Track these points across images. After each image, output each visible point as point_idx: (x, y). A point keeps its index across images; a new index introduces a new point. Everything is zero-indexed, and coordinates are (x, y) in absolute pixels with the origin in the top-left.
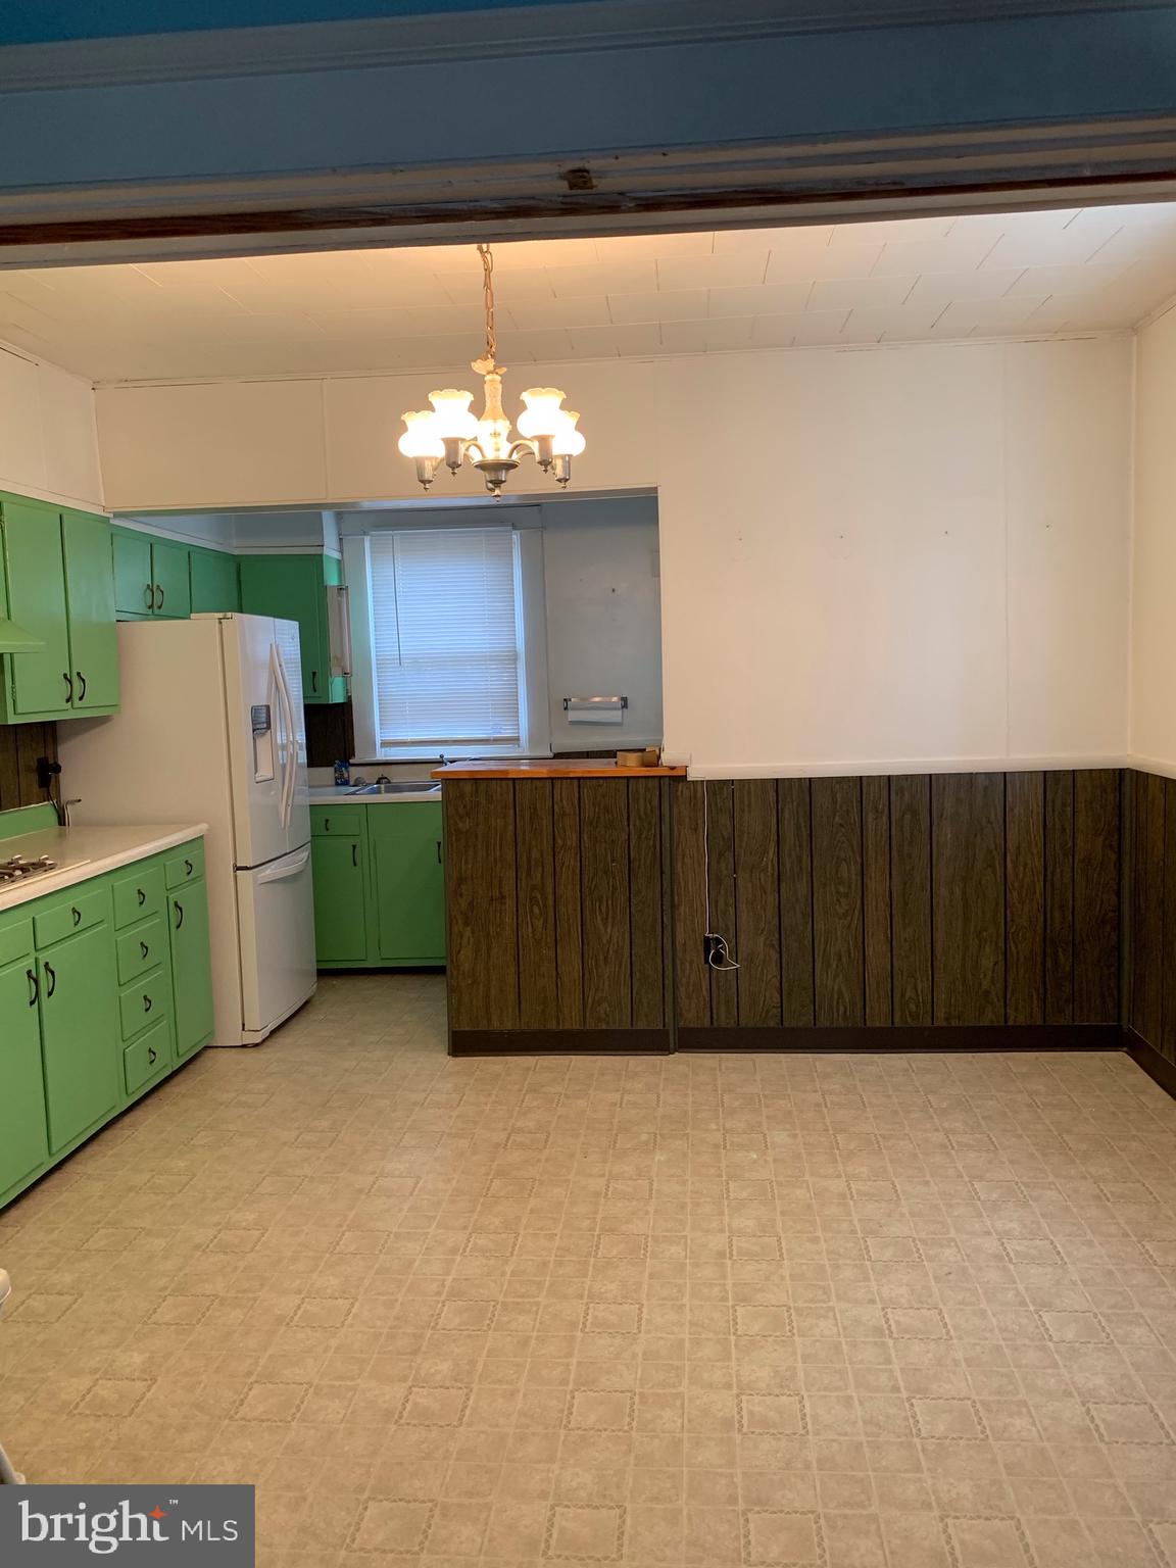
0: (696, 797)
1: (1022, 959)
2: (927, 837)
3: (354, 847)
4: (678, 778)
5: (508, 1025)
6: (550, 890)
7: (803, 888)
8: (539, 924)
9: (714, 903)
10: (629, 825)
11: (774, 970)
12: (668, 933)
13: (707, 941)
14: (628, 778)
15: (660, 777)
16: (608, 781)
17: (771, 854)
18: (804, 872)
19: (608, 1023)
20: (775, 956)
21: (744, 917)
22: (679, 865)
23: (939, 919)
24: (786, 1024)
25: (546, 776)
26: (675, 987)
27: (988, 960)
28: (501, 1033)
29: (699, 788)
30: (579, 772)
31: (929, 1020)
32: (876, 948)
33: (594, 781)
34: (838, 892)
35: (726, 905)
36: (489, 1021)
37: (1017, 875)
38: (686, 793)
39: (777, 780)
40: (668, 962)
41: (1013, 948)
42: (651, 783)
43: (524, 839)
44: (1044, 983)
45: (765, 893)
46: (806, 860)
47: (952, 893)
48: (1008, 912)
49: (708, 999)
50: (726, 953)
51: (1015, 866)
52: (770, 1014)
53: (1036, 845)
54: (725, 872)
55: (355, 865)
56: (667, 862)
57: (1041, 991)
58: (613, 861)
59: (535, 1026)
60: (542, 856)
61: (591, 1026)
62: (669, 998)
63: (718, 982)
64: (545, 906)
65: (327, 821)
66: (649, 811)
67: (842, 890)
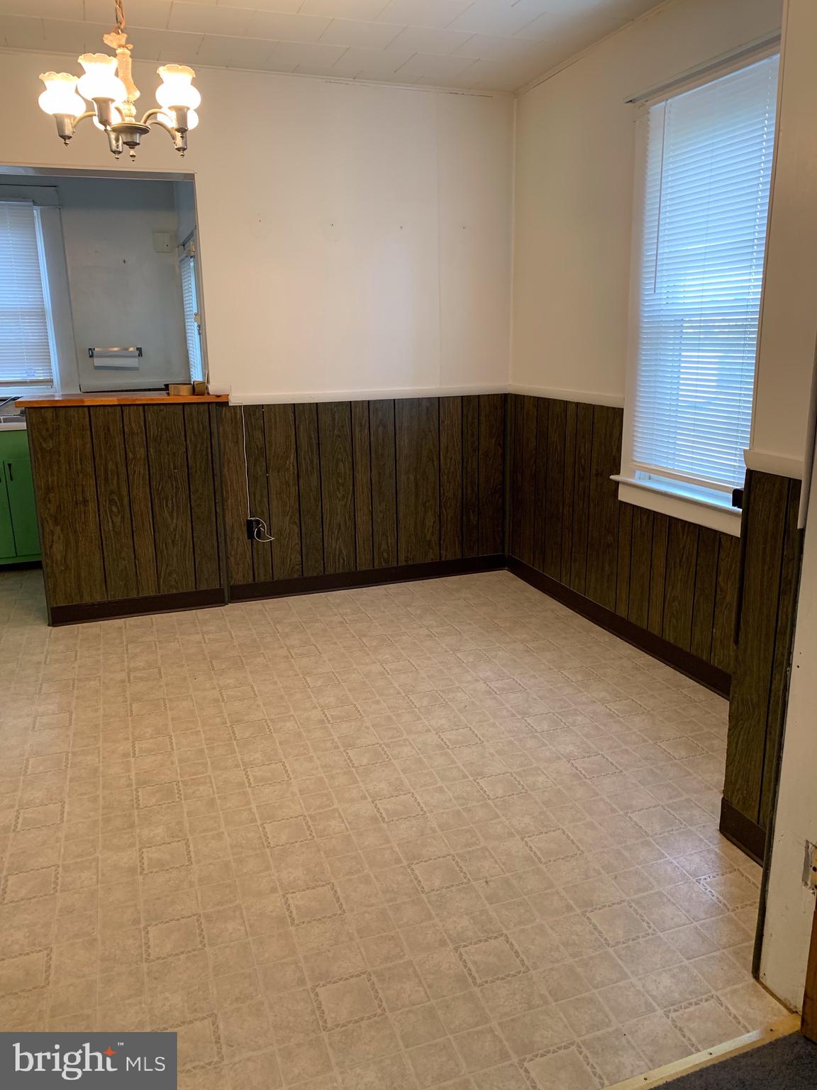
0: (235, 418)
1: (449, 518)
2: (393, 442)
4: (222, 404)
5: (98, 598)
6: (125, 493)
7: (314, 481)
8: (118, 520)
9: (252, 495)
10: (186, 441)
11: (297, 540)
12: (220, 520)
13: (249, 523)
14: (184, 404)
15: (209, 403)
16: (168, 406)
17: (292, 457)
18: (315, 470)
19: (177, 589)
20: (296, 530)
21: (274, 503)
22: (226, 470)
23: (401, 496)
24: (305, 575)
25: (116, 403)
26: (227, 558)
27: (430, 520)
28: (93, 605)
29: (238, 411)
30: (141, 401)
31: (396, 563)
32: (362, 518)
33: (156, 407)
34: (338, 482)
35: (262, 496)
36: (82, 597)
37: (446, 464)
38: (228, 414)
39: (294, 404)
40: (222, 539)
41: (444, 512)
42: (202, 408)
43: (101, 455)
44: (462, 533)
45: (289, 486)
46: (316, 461)
47: (408, 479)
48: (441, 489)
49: (250, 564)
50: (265, 529)
51: (445, 458)
52: (294, 570)
53: (457, 445)
54: (260, 473)
56: (217, 467)
57: (461, 537)
58: (175, 469)
59: (119, 597)
60: (117, 468)
61: (165, 591)
62: (223, 565)
63: (258, 551)
64: (122, 505)
66: (201, 430)
67: (340, 481)
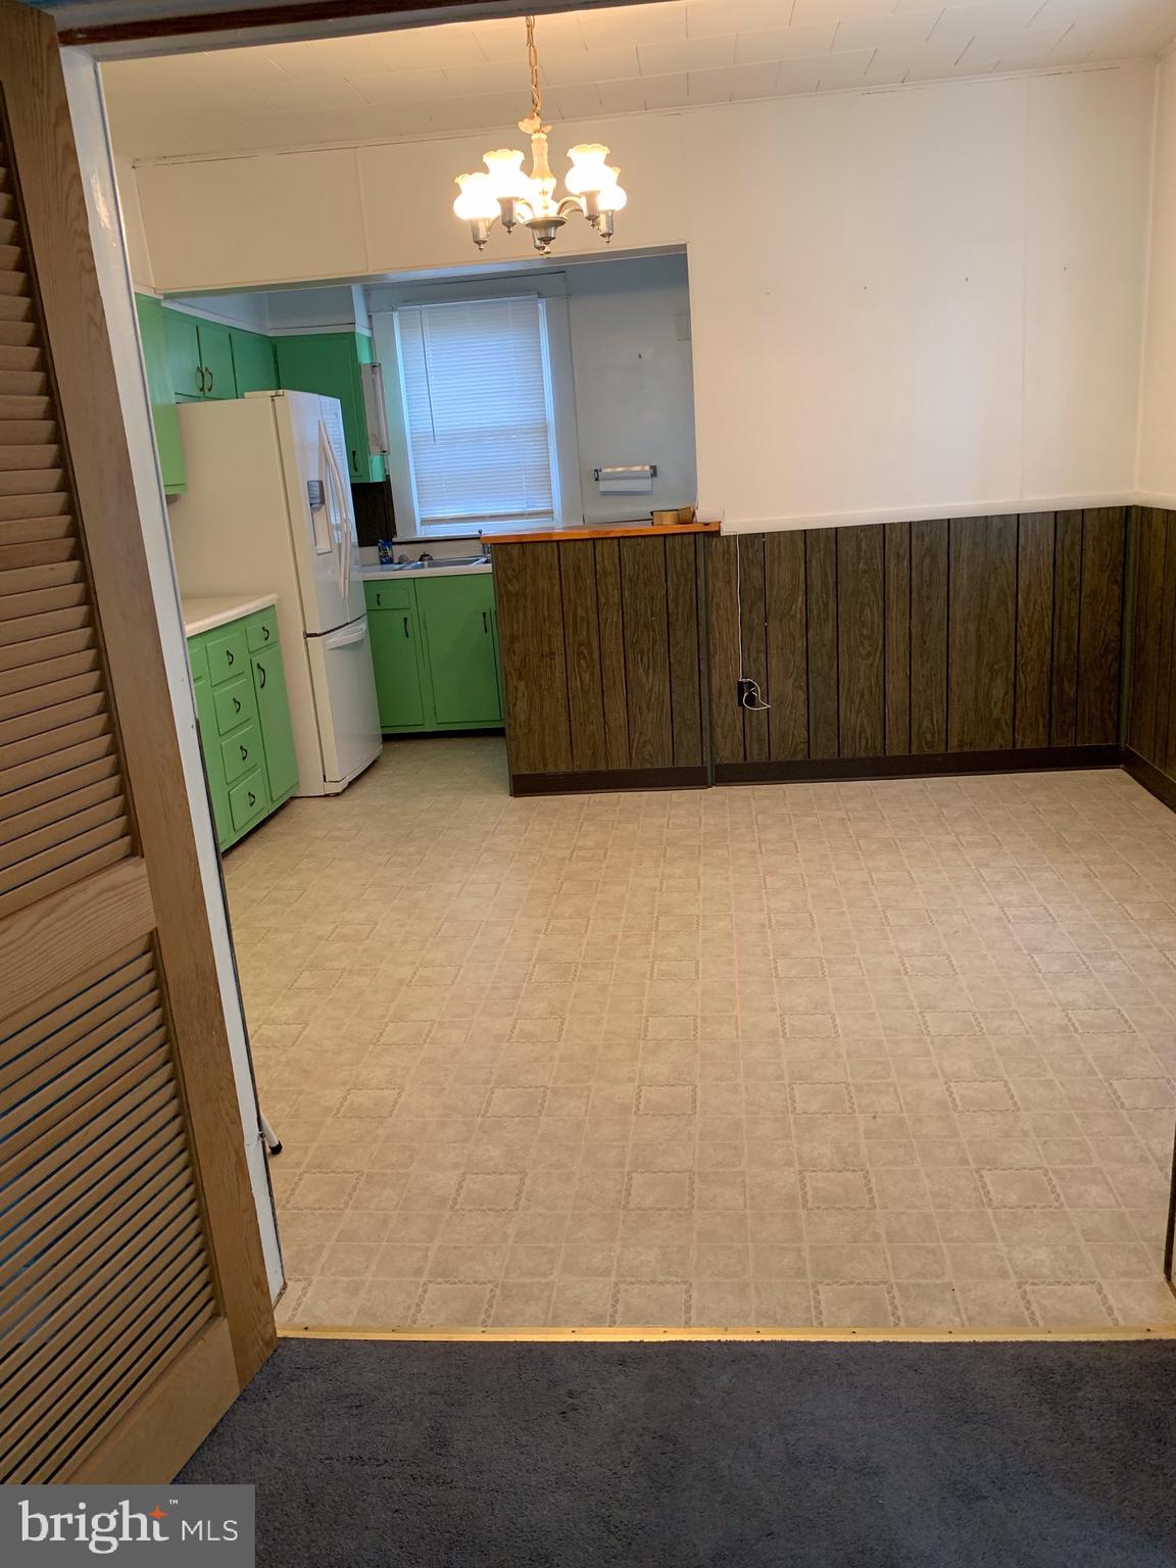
0: (728, 552)
1: (1030, 688)
2: (945, 578)
3: (406, 619)
4: (712, 534)
5: (563, 768)
6: (595, 644)
7: (829, 632)
8: (587, 676)
9: (746, 649)
10: (666, 581)
11: (802, 709)
12: (704, 682)
13: (740, 685)
14: (665, 536)
15: (695, 533)
16: (647, 539)
17: (800, 602)
18: (830, 615)
19: (651, 763)
20: (803, 696)
21: (774, 662)
22: (714, 617)
23: (954, 656)
24: (813, 757)
25: (587, 537)
26: (712, 729)
27: (999, 690)
28: (556, 776)
29: (732, 543)
30: (617, 532)
31: (944, 746)
32: (896, 683)
33: (633, 540)
34: (862, 635)
35: (758, 652)
36: (545, 765)
37: (1027, 610)
38: (720, 547)
39: (805, 531)
40: (705, 705)
41: (1022, 679)
42: (687, 539)
43: (570, 600)
44: (1050, 713)
45: (794, 639)
46: (832, 606)
47: (966, 631)
48: (1018, 646)
49: (741, 738)
50: (758, 695)
51: (1026, 603)
52: (798, 748)
53: (1046, 581)
54: (756, 621)
55: (407, 636)
56: (702, 613)
57: (1047, 715)
58: (652, 616)
59: (586, 768)
60: (587, 613)
61: (637, 765)
62: (706, 735)
63: (751, 722)
64: (592, 659)
65: (378, 596)
66: (685, 565)
67: (865, 632)
